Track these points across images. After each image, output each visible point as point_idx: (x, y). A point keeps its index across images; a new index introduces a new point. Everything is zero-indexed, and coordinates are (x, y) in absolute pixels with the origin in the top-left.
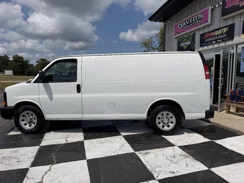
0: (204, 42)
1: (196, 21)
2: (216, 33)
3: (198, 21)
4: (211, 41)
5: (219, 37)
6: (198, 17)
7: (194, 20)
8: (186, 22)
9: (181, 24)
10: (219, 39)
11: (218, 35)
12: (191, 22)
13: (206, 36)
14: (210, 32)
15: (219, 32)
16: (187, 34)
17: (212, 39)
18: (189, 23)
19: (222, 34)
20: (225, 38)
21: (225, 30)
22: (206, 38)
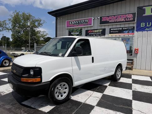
0: (88, 34)
1: (83, 23)
2: (96, 31)
3: (85, 23)
4: (93, 35)
5: (97, 33)
6: (85, 21)
7: (82, 22)
8: (76, 22)
9: (73, 22)
10: (97, 34)
11: (96, 32)
12: (80, 22)
13: (89, 31)
14: (92, 30)
15: (97, 31)
16: (76, 28)
17: (93, 34)
18: (79, 23)
19: (99, 32)
20: (100, 34)
21: (101, 31)
22: (90, 33)
